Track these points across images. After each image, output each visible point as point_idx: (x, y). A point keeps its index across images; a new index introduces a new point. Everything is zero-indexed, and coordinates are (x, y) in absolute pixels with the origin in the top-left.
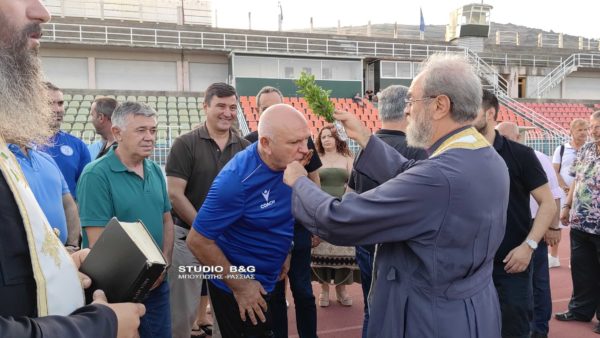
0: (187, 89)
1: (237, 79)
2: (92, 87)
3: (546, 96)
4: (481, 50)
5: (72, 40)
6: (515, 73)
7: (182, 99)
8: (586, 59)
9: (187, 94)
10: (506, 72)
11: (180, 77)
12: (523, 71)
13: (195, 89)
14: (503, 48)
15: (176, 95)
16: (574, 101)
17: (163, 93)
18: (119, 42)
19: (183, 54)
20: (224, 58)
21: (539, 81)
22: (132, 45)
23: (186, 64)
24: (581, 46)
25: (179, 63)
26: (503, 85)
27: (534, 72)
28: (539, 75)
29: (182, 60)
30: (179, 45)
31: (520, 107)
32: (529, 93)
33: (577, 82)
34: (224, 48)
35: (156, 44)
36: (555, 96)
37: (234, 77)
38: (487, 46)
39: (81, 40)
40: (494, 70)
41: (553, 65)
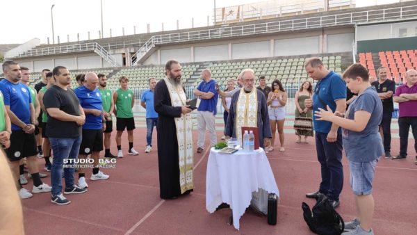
0: (325, 52)
1: (359, 43)
2: (272, 56)
5: (263, 32)
11: (321, 45)
13: (330, 52)
17: (309, 56)
19: (323, 30)
20: (350, 29)
22: (293, 30)
23: (325, 36)
25: (321, 36)
29: (323, 35)
30: (321, 25)
34: (351, 22)
35: (307, 27)
37: (356, 41)
39: (267, 31)
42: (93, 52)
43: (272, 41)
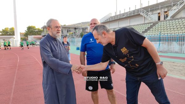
42: (139, 15)
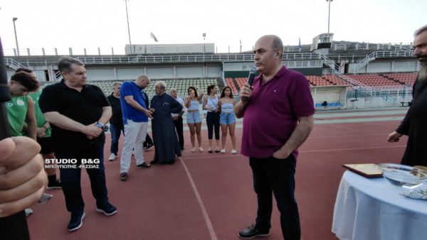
0: (207, 76)
2: (175, 77)
3: (358, 72)
4: (327, 54)
5: (168, 62)
6: (343, 63)
7: (205, 80)
8: (380, 54)
9: (207, 78)
10: (339, 62)
11: (204, 72)
12: (347, 61)
13: (209, 76)
14: (338, 52)
15: (203, 79)
16: (373, 73)
17: (199, 79)
18: (183, 61)
19: (205, 64)
20: (220, 64)
21: (355, 65)
22: (188, 62)
23: (206, 67)
24: (378, 48)
25: (204, 67)
26: (337, 68)
27: (353, 61)
28: (355, 62)
30: (204, 61)
31: (345, 77)
32: (350, 71)
33: (375, 65)
34: (220, 60)
35: (196, 61)
36: (363, 71)
37: (224, 71)
38: (330, 52)
39: (171, 61)
40: (333, 62)
41: (363, 58)
42: (8, 67)
43: (175, 68)
